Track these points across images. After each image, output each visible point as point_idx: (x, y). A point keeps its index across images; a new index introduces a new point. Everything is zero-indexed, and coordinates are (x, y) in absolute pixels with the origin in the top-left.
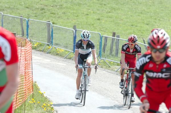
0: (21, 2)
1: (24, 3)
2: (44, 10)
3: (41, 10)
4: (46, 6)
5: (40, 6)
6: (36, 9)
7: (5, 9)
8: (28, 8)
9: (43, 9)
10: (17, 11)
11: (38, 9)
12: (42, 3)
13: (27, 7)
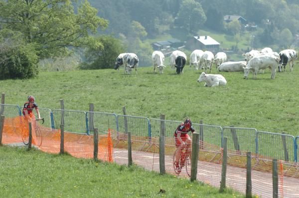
0: (259, 111)
1: (263, 112)
2: (293, 121)
3: (289, 121)
4: (294, 114)
5: (286, 115)
6: (281, 119)
7: (240, 122)
8: (270, 119)
9: (292, 119)
10: (257, 124)
11: (284, 119)
12: (286, 111)
13: (268, 117)
